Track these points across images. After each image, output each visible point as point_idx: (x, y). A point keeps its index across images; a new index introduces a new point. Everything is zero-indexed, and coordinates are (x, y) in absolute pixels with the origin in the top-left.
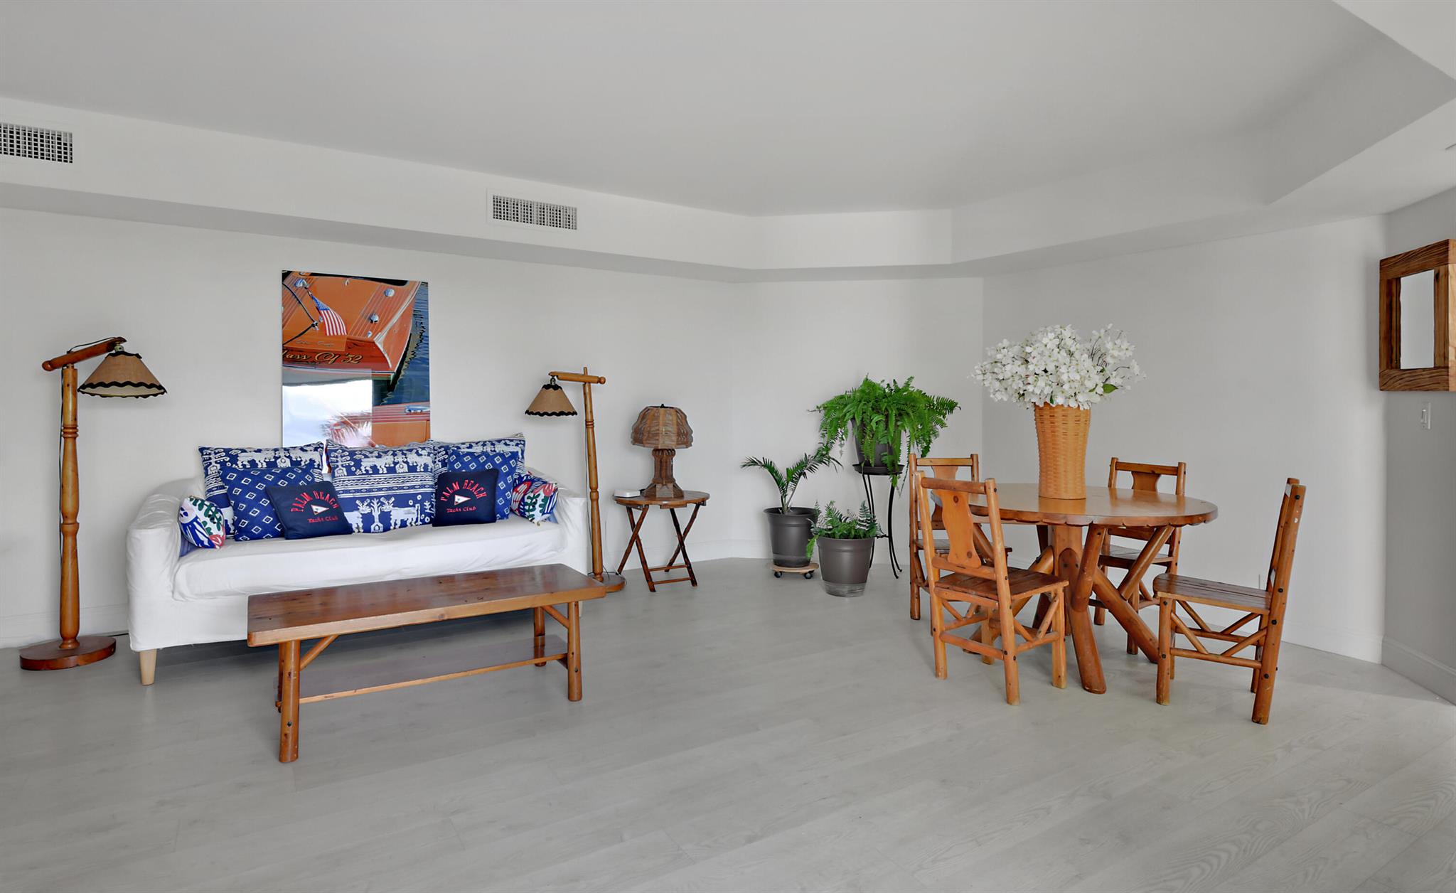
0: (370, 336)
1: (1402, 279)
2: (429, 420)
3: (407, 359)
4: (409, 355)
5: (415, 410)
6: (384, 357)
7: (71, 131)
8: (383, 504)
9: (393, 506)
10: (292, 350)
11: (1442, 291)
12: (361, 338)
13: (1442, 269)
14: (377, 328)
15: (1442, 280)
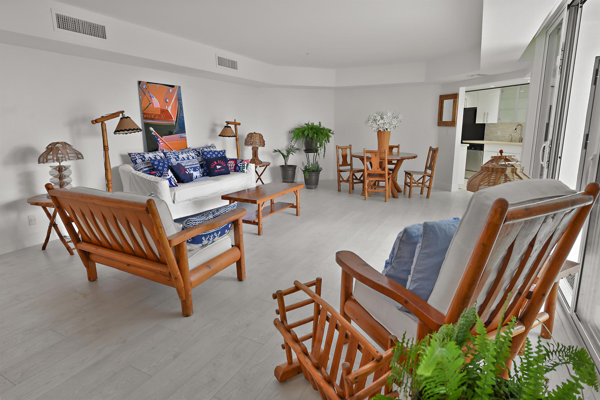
0: (166, 107)
1: (444, 100)
2: (186, 140)
3: (178, 117)
4: (178, 115)
5: (182, 136)
6: (171, 116)
7: (104, 25)
8: (190, 171)
9: (193, 171)
10: (145, 114)
11: (455, 105)
12: (164, 108)
13: (455, 100)
14: (168, 104)
15: (455, 102)
